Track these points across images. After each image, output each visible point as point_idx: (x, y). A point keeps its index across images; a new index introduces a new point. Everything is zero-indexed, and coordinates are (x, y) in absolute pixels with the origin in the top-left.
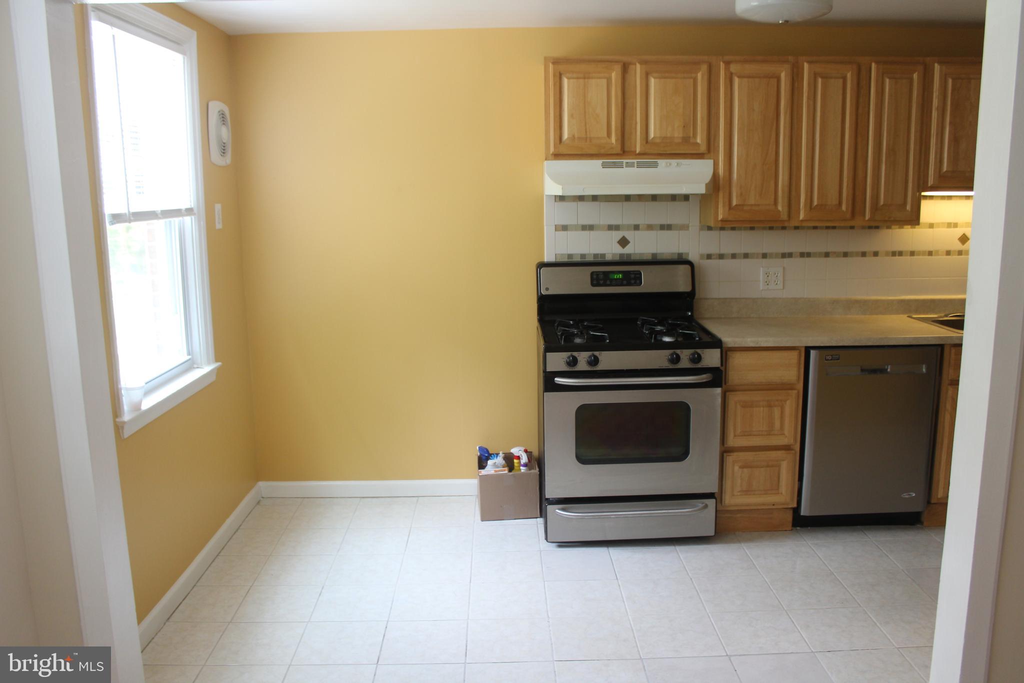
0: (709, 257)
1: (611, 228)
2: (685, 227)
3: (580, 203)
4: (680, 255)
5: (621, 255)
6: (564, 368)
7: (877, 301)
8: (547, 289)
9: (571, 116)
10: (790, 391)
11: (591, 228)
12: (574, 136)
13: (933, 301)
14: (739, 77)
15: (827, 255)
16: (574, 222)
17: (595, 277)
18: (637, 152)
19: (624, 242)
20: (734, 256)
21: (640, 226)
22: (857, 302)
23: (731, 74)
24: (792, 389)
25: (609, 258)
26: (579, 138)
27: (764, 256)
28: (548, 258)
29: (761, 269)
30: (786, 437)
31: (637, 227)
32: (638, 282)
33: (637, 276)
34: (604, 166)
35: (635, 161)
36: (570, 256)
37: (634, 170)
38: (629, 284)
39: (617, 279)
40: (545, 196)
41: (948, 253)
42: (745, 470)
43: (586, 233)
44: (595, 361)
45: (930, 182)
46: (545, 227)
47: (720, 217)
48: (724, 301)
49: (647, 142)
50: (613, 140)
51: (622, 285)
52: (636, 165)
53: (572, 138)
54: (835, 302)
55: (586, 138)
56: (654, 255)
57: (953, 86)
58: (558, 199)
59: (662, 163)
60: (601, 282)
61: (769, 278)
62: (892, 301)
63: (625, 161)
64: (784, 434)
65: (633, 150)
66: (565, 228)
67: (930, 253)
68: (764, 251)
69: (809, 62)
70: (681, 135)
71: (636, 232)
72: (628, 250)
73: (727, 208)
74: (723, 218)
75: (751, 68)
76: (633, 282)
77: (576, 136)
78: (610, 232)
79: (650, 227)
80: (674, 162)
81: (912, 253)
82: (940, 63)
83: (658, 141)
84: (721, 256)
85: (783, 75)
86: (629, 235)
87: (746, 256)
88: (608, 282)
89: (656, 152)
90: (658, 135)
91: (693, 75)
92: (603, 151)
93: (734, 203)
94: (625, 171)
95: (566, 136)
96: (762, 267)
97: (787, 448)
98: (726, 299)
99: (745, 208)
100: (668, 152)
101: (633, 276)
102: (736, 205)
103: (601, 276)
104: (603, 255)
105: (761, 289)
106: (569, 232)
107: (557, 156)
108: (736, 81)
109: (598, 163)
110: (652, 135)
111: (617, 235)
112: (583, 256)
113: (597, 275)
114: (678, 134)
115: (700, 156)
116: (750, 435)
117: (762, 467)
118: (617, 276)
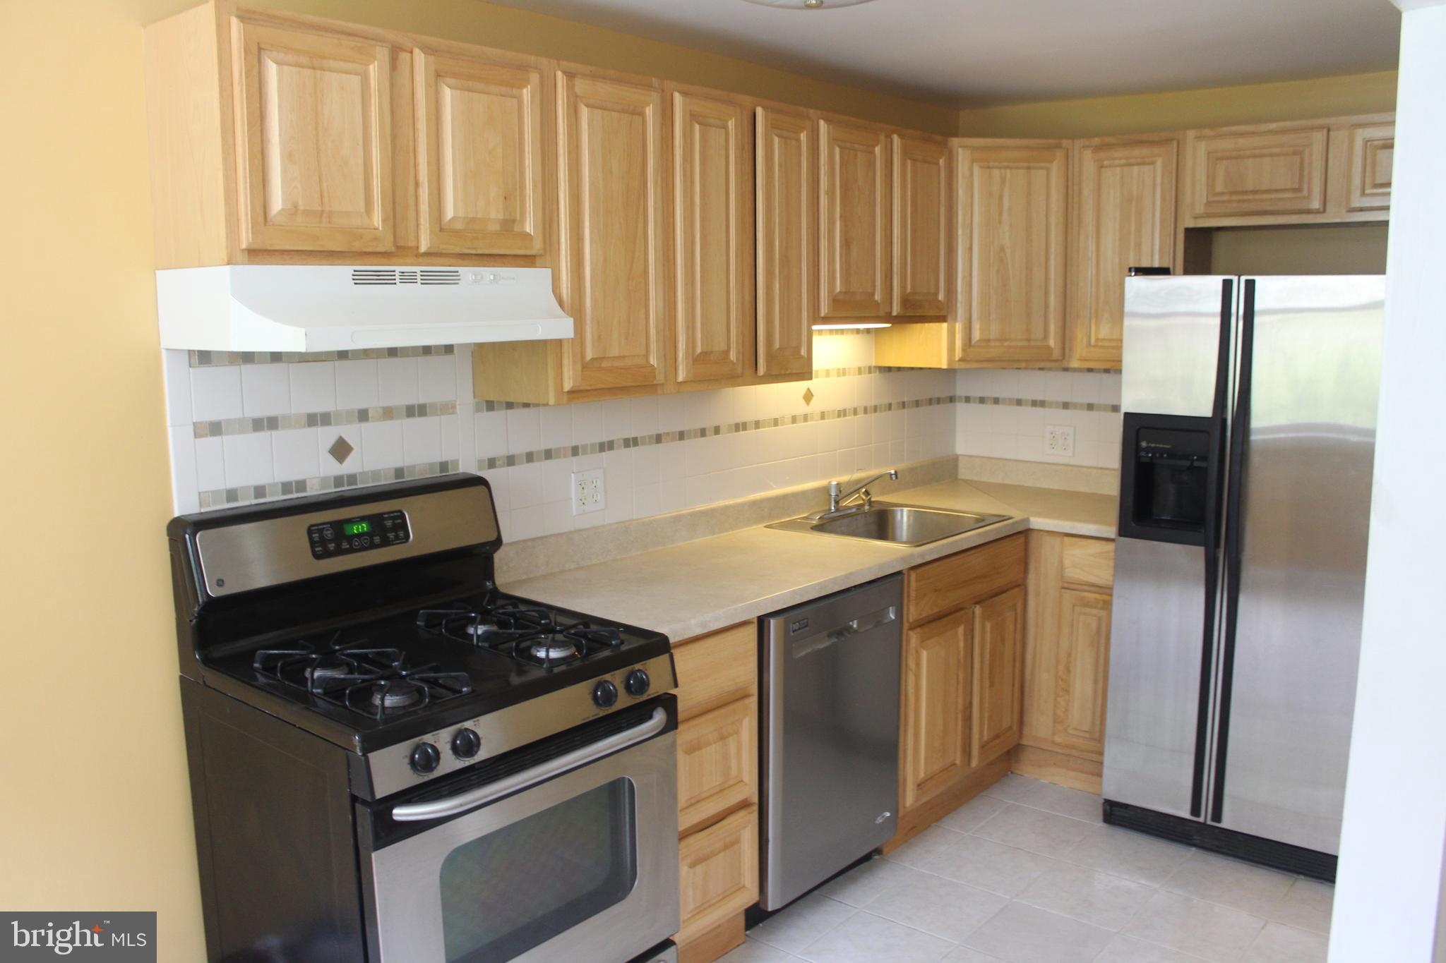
0: (492, 463)
1: (313, 420)
2: (447, 408)
3: (247, 369)
4: (444, 466)
5: (338, 480)
6: (409, 779)
7: (727, 508)
8: (220, 583)
9: (288, 157)
10: (747, 701)
11: (271, 423)
12: (296, 206)
13: (785, 497)
14: (587, 106)
15: (658, 439)
16: (236, 414)
17: (316, 536)
18: (423, 249)
19: (341, 450)
20: (530, 457)
21: (370, 411)
22: (703, 514)
23: (577, 96)
24: (746, 696)
25: (314, 491)
26: (307, 213)
27: (575, 451)
28: (184, 505)
29: (573, 475)
30: (746, 784)
31: (363, 416)
32: (401, 534)
33: (399, 521)
34: (359, 279)
35: (417, 269)
36: (232, 495)
37: (417, 290)
38: (386, 543)
39: (360, 535)
40: (164, 355)
41: (794, 420)
42: (699, 868)
43: (264, 435)
44: (466, 745)
45: (824, 311)
46: (170, 431)
47: (568, 386)
48: (524, 545)
49: (441, 230)
50: (377, 219)
51: (373, 546)
52: (419, 278)
53: (292, 211)
54: (677, 519)
55: (323, 211)
56: (399, 472)
57: (841, 157)
58: (196, 359)
59: (467, 273)
60: (332, 546)
61: (585, 491)
62: (743, 505)
63: (398, 269)
64: (742, 781)
65: (412, 243)
66: (215, 429)
67: (776, 422)
68: (574, 443)
69: (684, 93)
70: (501, 216)
71: (364, 425)
72: (351, 466)
73: (579, 366)
74: (572, 387)
75: (605, 90)
76: (391, 535)
77: (301, 207)
78: (313, 429)
79: (388, 413)
80: (488, 272)
81: (757, 425)
82: (826, 120)
83: (459, 226)
84: (511, 461)
85: (649, 111)
86: (350, 433)
87: (548, 454)
88: (345, 545)
89: (457, 250)
90: (461, 214)
91: (515, 91)
92: (357, 246)
93: (589, 355)
94: (400, 289)
95: (277, 203)
96: (573, 473)
97: (744, 805)
98: (524, 541)
99: (605, 364)
100: (479, 252)
101: (389, 523)
102: (592, 359)
103: (329, 534)
104: (301, 485)
105: (574, 514)
106: (225, 438)
107: (256, 254)
108: (584, 112)
109: (344, 272)
110: (449, 213)
111: (327, 436)
112: (260, 491)
113: (321, 531)
114: (495, 214)
115: (528, 260)
116: (698, 802)
117: (719, 852)
118: (358, 529)
